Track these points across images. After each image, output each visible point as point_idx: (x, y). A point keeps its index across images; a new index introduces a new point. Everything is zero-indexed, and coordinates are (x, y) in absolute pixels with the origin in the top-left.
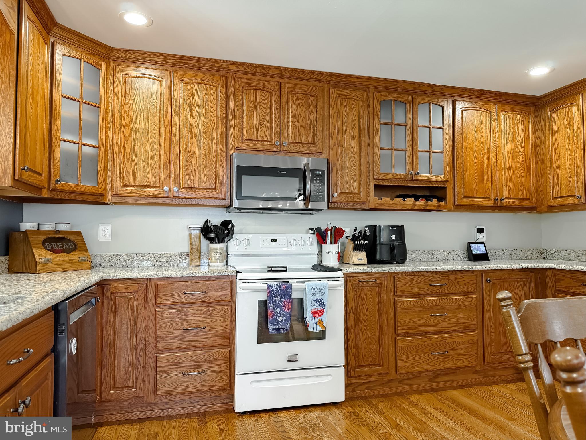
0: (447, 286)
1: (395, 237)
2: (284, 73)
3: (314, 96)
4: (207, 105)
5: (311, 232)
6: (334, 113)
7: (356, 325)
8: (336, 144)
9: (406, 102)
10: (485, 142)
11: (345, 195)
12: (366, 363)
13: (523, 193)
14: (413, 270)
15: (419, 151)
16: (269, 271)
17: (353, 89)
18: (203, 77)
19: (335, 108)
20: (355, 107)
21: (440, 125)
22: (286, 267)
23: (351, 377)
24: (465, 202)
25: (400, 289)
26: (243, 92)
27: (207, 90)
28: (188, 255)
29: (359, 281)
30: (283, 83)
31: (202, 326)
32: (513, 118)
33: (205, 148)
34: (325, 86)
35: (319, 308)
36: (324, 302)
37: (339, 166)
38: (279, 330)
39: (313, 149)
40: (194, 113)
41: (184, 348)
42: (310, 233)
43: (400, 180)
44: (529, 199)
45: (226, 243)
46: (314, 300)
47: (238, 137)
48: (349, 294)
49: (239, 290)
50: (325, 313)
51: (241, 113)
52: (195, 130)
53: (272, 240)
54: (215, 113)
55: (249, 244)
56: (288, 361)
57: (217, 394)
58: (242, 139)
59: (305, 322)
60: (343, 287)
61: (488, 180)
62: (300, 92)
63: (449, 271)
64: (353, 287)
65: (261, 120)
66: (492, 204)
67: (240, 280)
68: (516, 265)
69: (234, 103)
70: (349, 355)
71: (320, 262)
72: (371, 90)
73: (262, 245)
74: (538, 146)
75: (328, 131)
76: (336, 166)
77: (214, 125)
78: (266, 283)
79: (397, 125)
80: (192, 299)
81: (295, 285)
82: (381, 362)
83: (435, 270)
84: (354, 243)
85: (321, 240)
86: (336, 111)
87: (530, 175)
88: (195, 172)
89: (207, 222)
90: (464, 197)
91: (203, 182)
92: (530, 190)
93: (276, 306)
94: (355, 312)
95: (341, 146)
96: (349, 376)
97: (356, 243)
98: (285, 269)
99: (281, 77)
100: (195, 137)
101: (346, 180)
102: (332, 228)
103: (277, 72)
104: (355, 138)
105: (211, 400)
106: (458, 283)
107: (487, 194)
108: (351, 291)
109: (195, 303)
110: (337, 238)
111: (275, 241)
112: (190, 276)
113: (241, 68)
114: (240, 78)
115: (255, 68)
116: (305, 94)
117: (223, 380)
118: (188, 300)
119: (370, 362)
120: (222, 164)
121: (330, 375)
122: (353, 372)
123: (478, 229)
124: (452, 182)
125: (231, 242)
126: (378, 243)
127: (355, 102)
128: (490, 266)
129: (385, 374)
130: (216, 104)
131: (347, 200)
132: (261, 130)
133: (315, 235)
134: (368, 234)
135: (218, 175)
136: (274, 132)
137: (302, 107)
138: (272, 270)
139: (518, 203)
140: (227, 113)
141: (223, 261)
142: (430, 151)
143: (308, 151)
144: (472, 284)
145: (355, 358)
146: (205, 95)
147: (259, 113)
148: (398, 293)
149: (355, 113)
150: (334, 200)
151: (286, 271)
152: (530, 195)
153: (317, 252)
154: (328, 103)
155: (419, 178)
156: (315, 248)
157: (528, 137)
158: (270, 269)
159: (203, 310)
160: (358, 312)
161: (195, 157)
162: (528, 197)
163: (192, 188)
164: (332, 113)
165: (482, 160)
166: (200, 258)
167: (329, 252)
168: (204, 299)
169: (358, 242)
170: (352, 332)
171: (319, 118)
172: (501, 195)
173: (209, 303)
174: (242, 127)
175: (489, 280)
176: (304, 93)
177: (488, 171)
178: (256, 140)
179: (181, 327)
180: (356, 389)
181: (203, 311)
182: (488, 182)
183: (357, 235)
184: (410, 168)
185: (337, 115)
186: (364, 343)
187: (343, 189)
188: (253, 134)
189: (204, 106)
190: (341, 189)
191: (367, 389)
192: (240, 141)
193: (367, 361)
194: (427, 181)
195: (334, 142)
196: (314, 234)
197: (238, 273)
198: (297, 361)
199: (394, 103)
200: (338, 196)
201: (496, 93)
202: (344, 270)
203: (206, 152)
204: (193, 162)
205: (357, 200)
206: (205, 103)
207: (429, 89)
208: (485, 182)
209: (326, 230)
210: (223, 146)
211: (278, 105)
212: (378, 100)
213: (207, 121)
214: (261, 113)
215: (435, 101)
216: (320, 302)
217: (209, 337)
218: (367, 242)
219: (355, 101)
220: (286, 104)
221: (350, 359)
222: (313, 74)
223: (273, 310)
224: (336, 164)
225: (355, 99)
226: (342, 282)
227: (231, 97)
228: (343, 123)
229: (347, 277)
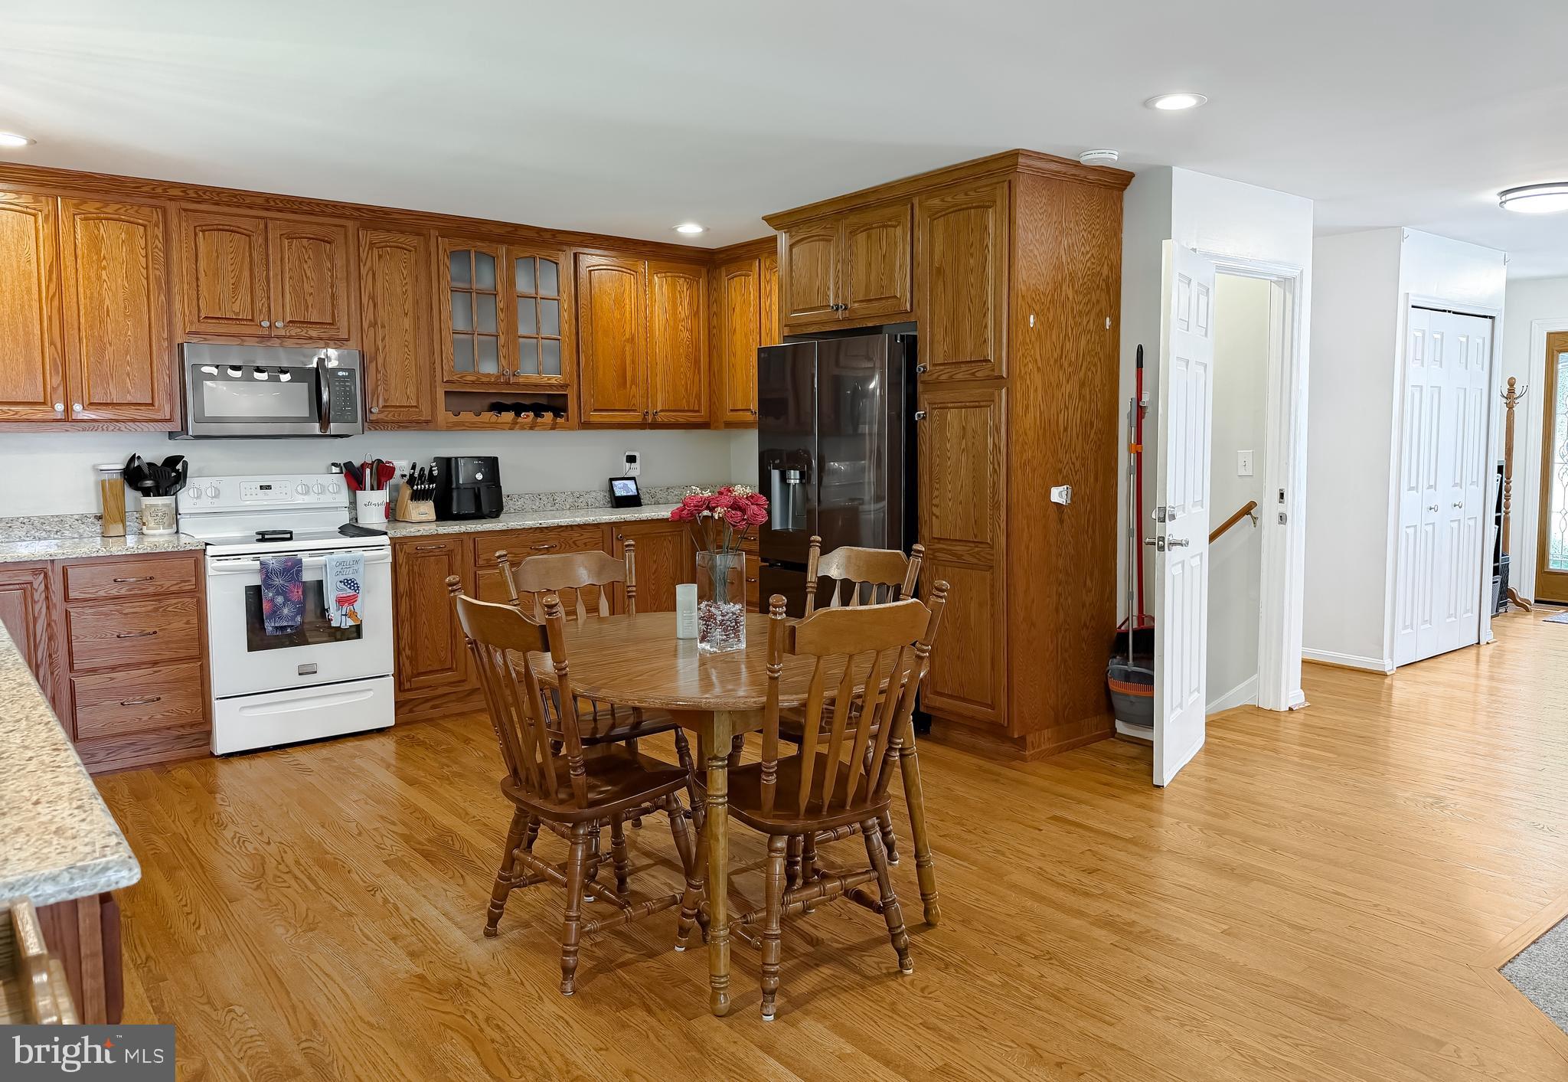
0: (558, 548)
1: (482, 477)
2: (272, 203)
3: (330, 243)
4: (128, 257)
5: (335, 470)
6: (368, 271)
7: (411, 616)
8: (373, 324)
9: (494, 255)
10: (627, 321)
11: (393, 409)
12: (430, 668)
13: (688, 402)
14: (505, 528)
15: (519, 337)
16: (259, 540)
17: (402, 232)
18: (120, 209)
19: (369, 264)
20: (405, 262)
21: (554, 295)
22: (291, 533)
23: (405, 691)
24: (596, 417)
25: (484, 556)
26: (196, 235)
27: (127, 233)
28: (99, 518)
29: (417, 549)
30: (271, 219)
31: (151, 630)
32: (673, 286)
33: (129, 333)
34: (350, 224)
35: (351, 592)
36: (357, 584)
37: (380, 361)
38: (283, 628)
39: (332, 333)
40: (104, 272)
41: (121, 666)
42: (334, 472)
43: (489, 383)
44: (698, 411)
45: (173, 495)
46: (341, 582)
47: (190, 312)
48: (400, 568)
49: (210, 571)
50: (359, 599)
51: (195, 272)
52: (107, 302)
53: (261, 486)
54: (144, 272)
55: (219, 493)
56: (300, 674)
57: (183, 732)
58: (199, 317)
59: (327, 614)
60: (390, 559)
61: (633, 382)
62: (305, 235)
63: (562, 526)
64: (408, 559)
65: (233, 284)
66: (639, 420)
67: (212, 556)
68: (663, 513)
69: (180, 255)
70: (401, 659)
71: (354, 521)
72: (434, 233)
73: (243, 494)
74: (714, 327)
75: (358, 302)
76: (375, 362)
77: (144, 293)
78: (257, 559)
79: (480, 293)
80: (130, 590)
81: (306, 559)
82: (454, 666)
83: (538, 525)
84: (412, 487)
85: (354, 484)
86: (371, 268)
87: (699, 373)
88: (112, 375)
89: (133, 458)
90: (595, 410)
91: (129, 392)
92: (700, 398)
93: (278, 593)
94: (410, 595)
95: (383, 326)
96: (402, 689)
97: (415, 487)
98: (288, 536)
99: (267, 210)
100: (108, 315)
101: (393, 385)
102: (373, 462)
103: (260, 201)
104: (407, 314)
105: (172, 743)
106: (574, 542)
107: (632, 404)
108: (404, 564)
109: (135, 595)
110: (383, 480)
111: (269, 487)
112: (124, 553)
113: (192, 194)
114: (190, 211)
115: (218, 195)
116: (313, 239)
117: (192, 710)
118: (123, 592)
119: (436, 667)
120: (163, 360)
121: (370, 690)
122: (409, 683)
123: (627, 456)
124: (575, 386)
125: (183, 492)
126: (454, 486)
127: (405, 254)
128: (623, 516)
129: (459, 682)
130: (146, 256)
131: (396, 418)
132: (234, 300)
133: (343, 475)
134: (435, 473)
135: (155, 381)
136: (258, 305)
137: (309, 262)
138: (263, 537)
139: (681, 418)
140: (168, 273)
141: (170, 526)
142: (537, 336)
143: (323, 335)
144: (596, 544)
145: (411, 662)
146: (123, 241)
147: (228, 271)
148: (481, 562)
149: (405, 273)
150: (373, 417)
151: (290, 539)
152: (700, 405)
153: (347, 505)
154: (357, 254)
155: (521, 380)
156: (343, 497)
157: (697, 313)
158: (260, 537)
159: (150, 606)
160: (415, 595)
161: (110, 349)
162: (696, 408)
163: (107, 404)
164: (364, 272)
165: (624, 352)
166: (123, 521)
167: (369, 504)
168: (151, 590)
169: (419, 487)
170: (407, 625)
171: (341, 279)
172: (655, 405)
173: (160, 596)
174: (198, 295)
175: (621, 537)
176: (312, 236)
177: (634, 369)
178: (226, 318)
179: (113, 635)
180: (414, 709)
181: (150, 608)
182: (633, 386)
183: (416, 475)
184: (504, 365)
185: (374, 275)
186: (426, 640)
187: (390, 399)
188: (220, 309)
189: (123, 260)
190: (386, 400)
191: (433, 707)
192: (196, 320)
193: (430, 665)
194: (536, 386)
195: (370, 321)
196: (342, 473)
197: (208, 547)
198: (316, 672)
199: (473, 255)
200: (381, 412)
201: (645, 243)
202: (391, 533)
203: (132, 341)
204: (107, 358)
205: (415, 418)
206: (124, 254)
207: (533, 234)
208: (628, 386)
209: (362, 465)
210: (164, 330)
211: (264, 257)
212: (445, 250)
213: (129, 285)
214: (232, 272)
215: (544, 253)
216: (351, 583)
217: (164, 647)
218: (434, 485)
219: (405, 251)
220: (279, 256)
221: (404, 665)
222: (326, 206)
223: (272, 600)
224: (375, 358)
225: (403, 248)
226: (387, 551)
227: (175, 244)
228: (385, 289)
229: (396, 543)
